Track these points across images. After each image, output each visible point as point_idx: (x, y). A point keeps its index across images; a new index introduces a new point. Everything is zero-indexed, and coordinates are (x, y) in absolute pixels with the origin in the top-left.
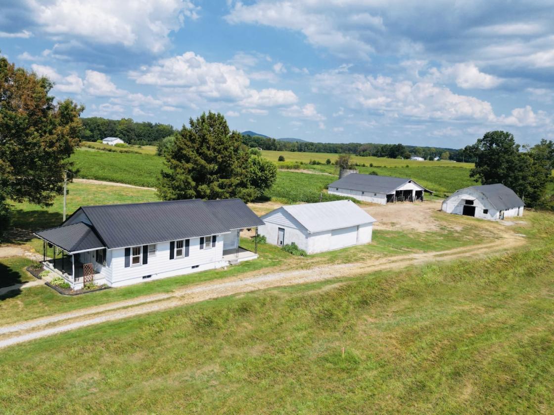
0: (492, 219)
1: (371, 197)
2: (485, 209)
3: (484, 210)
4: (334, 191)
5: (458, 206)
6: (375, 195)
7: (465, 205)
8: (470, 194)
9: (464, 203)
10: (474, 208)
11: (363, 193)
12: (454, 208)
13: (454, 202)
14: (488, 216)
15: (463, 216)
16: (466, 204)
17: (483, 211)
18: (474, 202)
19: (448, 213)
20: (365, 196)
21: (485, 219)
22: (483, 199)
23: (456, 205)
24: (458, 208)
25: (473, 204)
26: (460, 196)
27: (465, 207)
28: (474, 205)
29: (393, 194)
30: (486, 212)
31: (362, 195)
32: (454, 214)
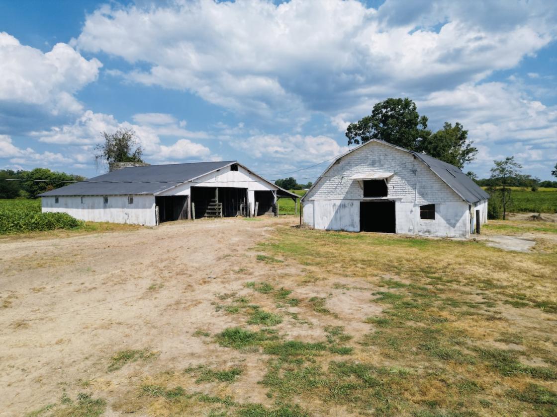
0: (453, 233)
1: (123, 207)
2: (426, 203)
3: (422, 208)
4: (52, 206)
5: (343, 206)
6: (131, 201)
7: (362, 198)
8: (373, 164)
9: (360, 195)
10: (391, 205)
11: (106, 201)
12: (333, 214)
13: (331, 197)
14: (438, 227)
15: (363, 233)
16: (365, 195)
17: (418, 211)
18: (389, 186)
19: (319, 231)
20: (111, 207)
21: (430, 237)
22: (414, 171)
23: (338, 203)
24: (346, 211)
25: (386, 195)
26: (346, 173)
27: (363, 205)
28: (390, 197)
29: (185, 197)
30: (428, 212)
31: (105, 207)
32: (335, 232)
